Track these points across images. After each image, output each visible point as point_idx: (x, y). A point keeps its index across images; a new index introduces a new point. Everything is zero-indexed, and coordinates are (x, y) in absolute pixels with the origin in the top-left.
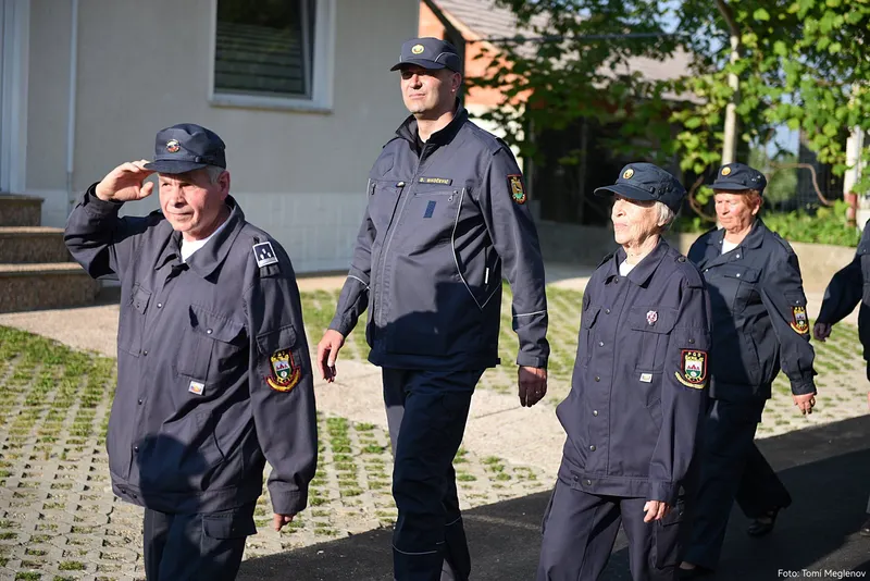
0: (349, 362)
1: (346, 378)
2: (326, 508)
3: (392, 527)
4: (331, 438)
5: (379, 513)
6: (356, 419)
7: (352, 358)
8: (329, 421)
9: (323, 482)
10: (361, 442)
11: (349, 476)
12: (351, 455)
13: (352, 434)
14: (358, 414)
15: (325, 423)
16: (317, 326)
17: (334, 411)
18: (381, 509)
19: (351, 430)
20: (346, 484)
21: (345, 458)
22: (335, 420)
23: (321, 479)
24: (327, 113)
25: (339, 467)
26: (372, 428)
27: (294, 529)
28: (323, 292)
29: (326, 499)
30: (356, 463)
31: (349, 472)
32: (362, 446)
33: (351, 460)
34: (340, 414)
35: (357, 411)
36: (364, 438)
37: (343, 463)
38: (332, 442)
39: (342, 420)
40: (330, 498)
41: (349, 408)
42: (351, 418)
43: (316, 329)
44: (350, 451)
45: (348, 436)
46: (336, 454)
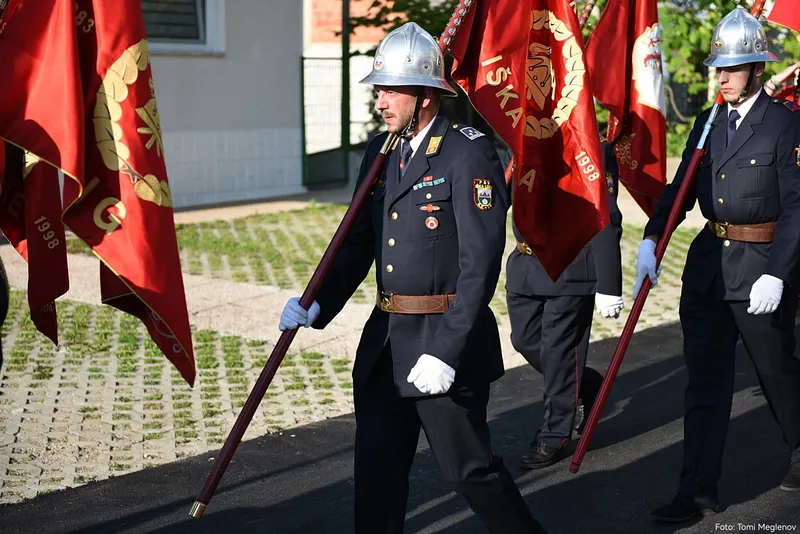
0: (245, 284)
1: (240, 299)
2: (217, 419)
3: (278, 433)
4: (225, 355)
5: (268, 421)
6: (248, 337)
7: (247, 281)
8: (223, 339)
9: (216, 396)
10: (253, 357)
11: (241, 388)
12: (243, 369)
13: (245, 351)
14: (249, 333)
15: (219, 341)
16: (215, 253)
17: (228, 330)
18: (270, 417)
19: (244, 346)
20: (237, 396)
21: (237, 372)
22: (229, 338)
23: (214, 393)
24: (220, 56)
25: (231, 381)
26: (263, 343)
27: (188, 439)
28: (222, 222)
29: (218, 410)
30: (247, 376)
31: (241, 385)
32: (252, 361)
33: (243, 373)
34: (233, 333)
35: (251, 328)
36: (255, 353)
37: (235, 377)
38: (226, 359)
39: (235, 337)
40: (222, 409)
41: (243, 327)
42: (244, 336)
43: (214, 255)
44: (242, 365)
45: (241, 352)
46: (229, 369)
